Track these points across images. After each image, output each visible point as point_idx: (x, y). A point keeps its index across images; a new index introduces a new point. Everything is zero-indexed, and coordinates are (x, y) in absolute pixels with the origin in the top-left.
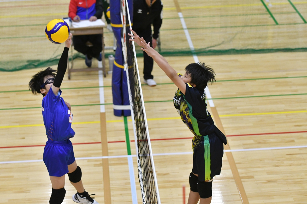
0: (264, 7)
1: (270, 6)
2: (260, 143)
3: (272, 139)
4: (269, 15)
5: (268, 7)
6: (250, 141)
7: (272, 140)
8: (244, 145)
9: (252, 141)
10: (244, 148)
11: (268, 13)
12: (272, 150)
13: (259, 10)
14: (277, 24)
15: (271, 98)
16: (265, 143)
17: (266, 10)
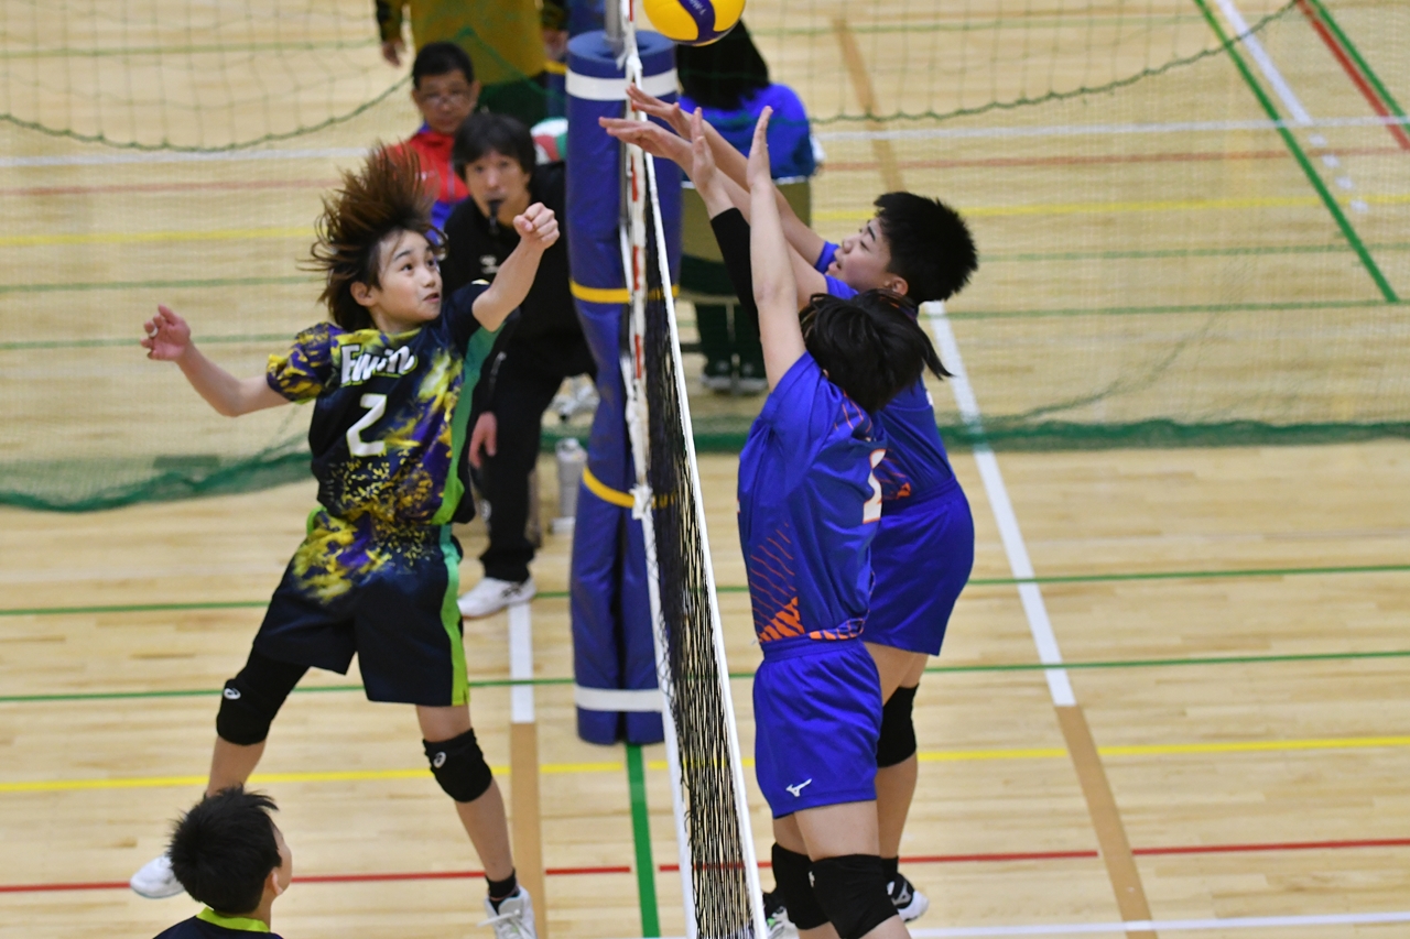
0: (1325, 215)
1: (1356, 208)
2: (1299, 890)
3: (1355, 870)
4: (1355, 258)
5: (1348, 214)
6: (1248, 877)
7: (1358, 878)
8: (1218, 896)
9: (1257, 882)
10: (1219, 916)
11: (1344, 241)
12: (1357, 925)
13: (1304, 227)
14: (1391, 298)
15: (1356, 665)
16: (1321, 891)
17: (1338, 229)
